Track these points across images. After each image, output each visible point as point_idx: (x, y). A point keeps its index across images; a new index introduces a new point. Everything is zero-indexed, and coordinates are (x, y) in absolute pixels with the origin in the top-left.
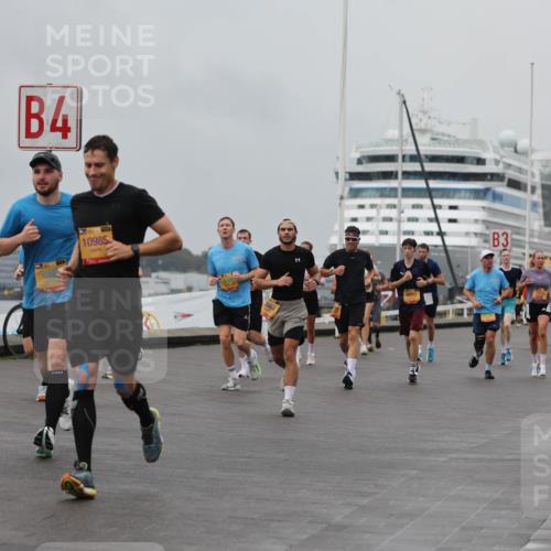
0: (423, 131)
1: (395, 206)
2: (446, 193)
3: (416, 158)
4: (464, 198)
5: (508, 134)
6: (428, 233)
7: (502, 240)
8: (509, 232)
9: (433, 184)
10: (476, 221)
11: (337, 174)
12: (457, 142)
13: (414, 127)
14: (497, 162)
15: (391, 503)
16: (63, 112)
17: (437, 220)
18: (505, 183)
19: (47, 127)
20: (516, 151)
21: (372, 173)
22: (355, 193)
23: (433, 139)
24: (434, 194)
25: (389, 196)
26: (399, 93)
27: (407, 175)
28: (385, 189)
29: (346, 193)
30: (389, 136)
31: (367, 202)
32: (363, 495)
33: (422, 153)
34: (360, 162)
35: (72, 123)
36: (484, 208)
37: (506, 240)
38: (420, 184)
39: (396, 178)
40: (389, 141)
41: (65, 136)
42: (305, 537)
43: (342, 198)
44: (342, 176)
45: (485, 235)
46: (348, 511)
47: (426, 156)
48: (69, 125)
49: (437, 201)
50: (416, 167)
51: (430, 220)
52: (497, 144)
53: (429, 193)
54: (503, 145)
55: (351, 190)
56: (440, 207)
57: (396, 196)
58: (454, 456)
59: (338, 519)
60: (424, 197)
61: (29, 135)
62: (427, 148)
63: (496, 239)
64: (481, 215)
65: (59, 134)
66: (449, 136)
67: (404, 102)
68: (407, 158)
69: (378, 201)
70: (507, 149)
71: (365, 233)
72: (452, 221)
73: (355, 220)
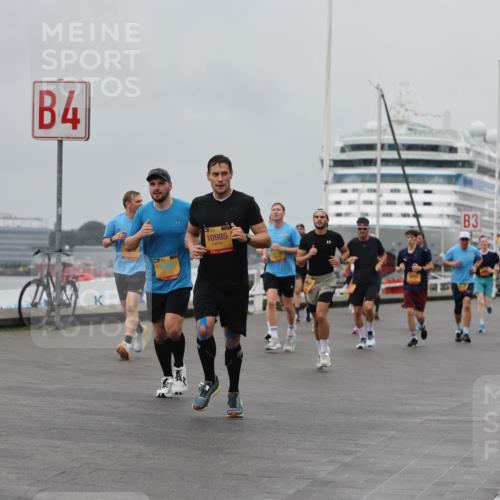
0: (400, 122)
1: (375, 191)
2: (421, 179)
3: (394, 147)
4: (438, 183)
5: (478, 125)
6: (405, 215)
7: (472, 221)
8: (478, 213)
9: (409, 170)
10: (449, 204)
11: (322, 161)
12: (431, 132)
13: (392, 118)
14: (468, 150)
15: (371, 460)
16: (73, 105)
17: (412, 203)
18: (475, 169)
19: (58, 119)
20: (485, 140)
21: (354, 160)
22: (339, 179)
23: (410, 129)
24: (410, 179)
25: (369, 181)
26: (378, 88)
27: (385, 162)
28: (365, 175)
29: (330, 179)
30: (369, 127)
31: (349, 186)
32: (344, 453)
33: (399, 142)
34: (343, 150)
35: (81, 115)
36: (456, 192)
37: (476, 221)
38: (397, 170)
39: (375, 164)
40: (370, 132)
41: (75, 127)
42: (292, 492)
43: (326, 183)
44: (327, 163)
45: (458, 217)
46: (331, 468)
47: (403, 145)
48: (79, 117)
49: (413, 186)
50: (393, 155)
51: (407, 203)
52: (467, 133)
53: (406, 178)
54: (473, 135)
55: (335, 176)
56: (416, 191)
57: (375, 181)
58: (428, 417)
59: (322, 475)
60: (401, 182)
61: (42, 126)
62: (404, 137)
63: (467, 220)
64: (454, 199)
65: (70, 125)
66: (424, 127)
67: (383, 96)
68: (386, 147)
69: (359, 186)
70: (477, 138)
71: (347, 215)
72: (427, 204)
73: (338, 203)
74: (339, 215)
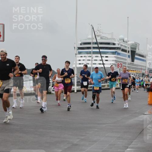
0: (98, 36)
1: (91, 57)
2: (105, 53)
3: (96, 43)
4: (110, 54)
5: (121, 36)
6: (100, 64)
7: (120, 65)
8: (122, 63)
9: (101, 50)
10: (113, 60)
11: (75, 48)
12: (108, 39)
13: (96, 35)
14: (119, 44)
15: (90, 138)
17: (102, 60)
18: (121, 50)
20: (124, 41)
21: (84, 47)
22: (80, 53)
23: (101, 38)
24: (101, 53)
25: (89, 54)
26: (91, 25)
27: (94, 48)
28: (88, 52)
30: (89, 37)
31: (83, 55)
32: (82, 136)
33: (98, 42)
34: (81, 44)
36: (115, 57)
37: (121, 65)
38: (98, 50)
39: (91, 49)
40: (89, 39)
42: (66, 147)
43: (76, 54)
45: (116, 64)
46: (78, 140)
47: (99, 43)
48: (1, 34)
49: (102, 55)
50: (96, 46)
51: (100, 60)
52: (119, 39)
55: (79, 52)
56: (103, 57)
57: (91, 54)
58: (107, 125)
59: (75, 142)
60: (99, 54)
62: (99, 40)
63: (118, 65)
64: (115, 59)
66: (105, 37)
67: (93, 28)
68: (94, 43)
69: (86, 55)
70: (121, 41)
71: (82, 64)
72: (106, 60)
73: (80, 60)
74: (80, 64)
